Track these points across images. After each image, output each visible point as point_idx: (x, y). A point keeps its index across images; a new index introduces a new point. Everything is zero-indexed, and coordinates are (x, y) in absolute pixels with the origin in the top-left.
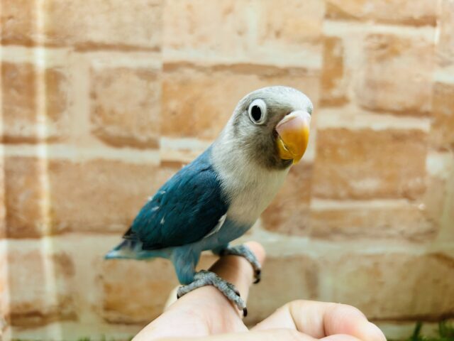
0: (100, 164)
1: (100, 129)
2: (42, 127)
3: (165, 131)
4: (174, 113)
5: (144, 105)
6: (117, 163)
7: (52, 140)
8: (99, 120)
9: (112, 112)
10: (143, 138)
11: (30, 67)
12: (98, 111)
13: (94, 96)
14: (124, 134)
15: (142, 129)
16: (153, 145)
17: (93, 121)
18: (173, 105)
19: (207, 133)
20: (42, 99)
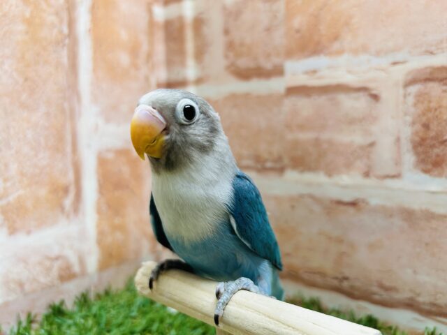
0: (233, 98)
1: (233, 64)
2: (191, 71)
3: (290, 54)
4: (298, 31)
5: (268, 30)
6: (247, 96)
7: (199, 81)
8: (231, 54)
9: (242, 44)
10: (268, 65)
11: (181, 19)
12: (230, 46)
13: (226, 32)
14: (252, 65)
15: (268, 56)
16: (278, 72)
17: (226, 57)
18: (298, 22)
19: (336, 46)
20: (190, 46)
